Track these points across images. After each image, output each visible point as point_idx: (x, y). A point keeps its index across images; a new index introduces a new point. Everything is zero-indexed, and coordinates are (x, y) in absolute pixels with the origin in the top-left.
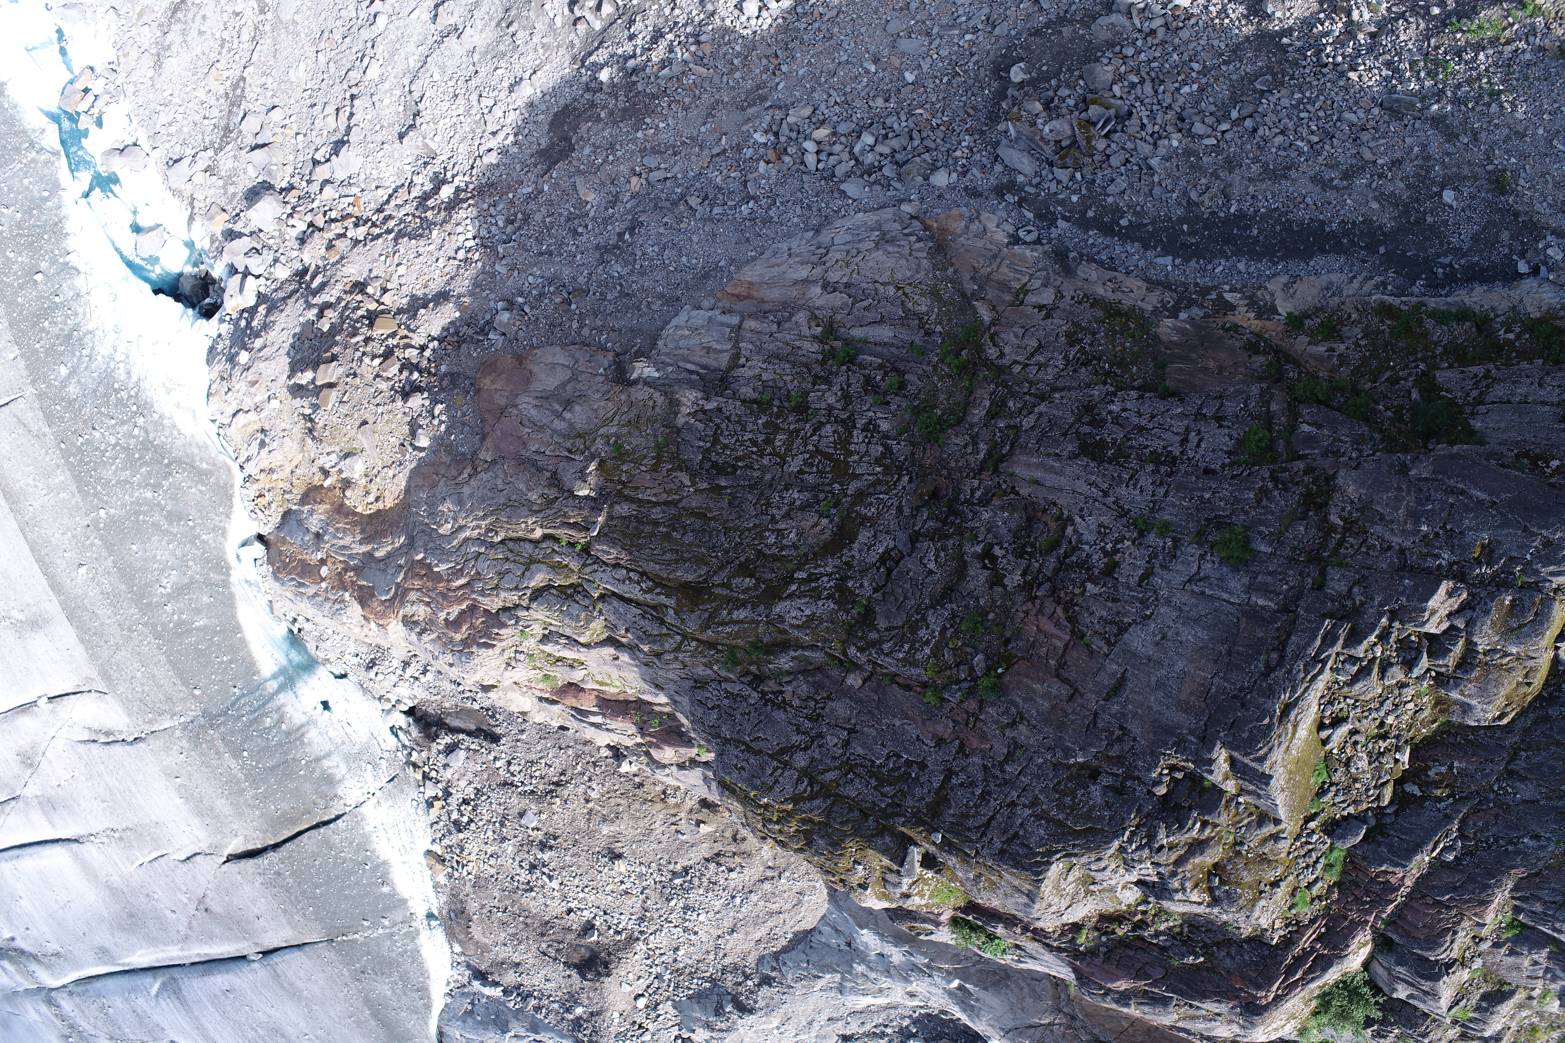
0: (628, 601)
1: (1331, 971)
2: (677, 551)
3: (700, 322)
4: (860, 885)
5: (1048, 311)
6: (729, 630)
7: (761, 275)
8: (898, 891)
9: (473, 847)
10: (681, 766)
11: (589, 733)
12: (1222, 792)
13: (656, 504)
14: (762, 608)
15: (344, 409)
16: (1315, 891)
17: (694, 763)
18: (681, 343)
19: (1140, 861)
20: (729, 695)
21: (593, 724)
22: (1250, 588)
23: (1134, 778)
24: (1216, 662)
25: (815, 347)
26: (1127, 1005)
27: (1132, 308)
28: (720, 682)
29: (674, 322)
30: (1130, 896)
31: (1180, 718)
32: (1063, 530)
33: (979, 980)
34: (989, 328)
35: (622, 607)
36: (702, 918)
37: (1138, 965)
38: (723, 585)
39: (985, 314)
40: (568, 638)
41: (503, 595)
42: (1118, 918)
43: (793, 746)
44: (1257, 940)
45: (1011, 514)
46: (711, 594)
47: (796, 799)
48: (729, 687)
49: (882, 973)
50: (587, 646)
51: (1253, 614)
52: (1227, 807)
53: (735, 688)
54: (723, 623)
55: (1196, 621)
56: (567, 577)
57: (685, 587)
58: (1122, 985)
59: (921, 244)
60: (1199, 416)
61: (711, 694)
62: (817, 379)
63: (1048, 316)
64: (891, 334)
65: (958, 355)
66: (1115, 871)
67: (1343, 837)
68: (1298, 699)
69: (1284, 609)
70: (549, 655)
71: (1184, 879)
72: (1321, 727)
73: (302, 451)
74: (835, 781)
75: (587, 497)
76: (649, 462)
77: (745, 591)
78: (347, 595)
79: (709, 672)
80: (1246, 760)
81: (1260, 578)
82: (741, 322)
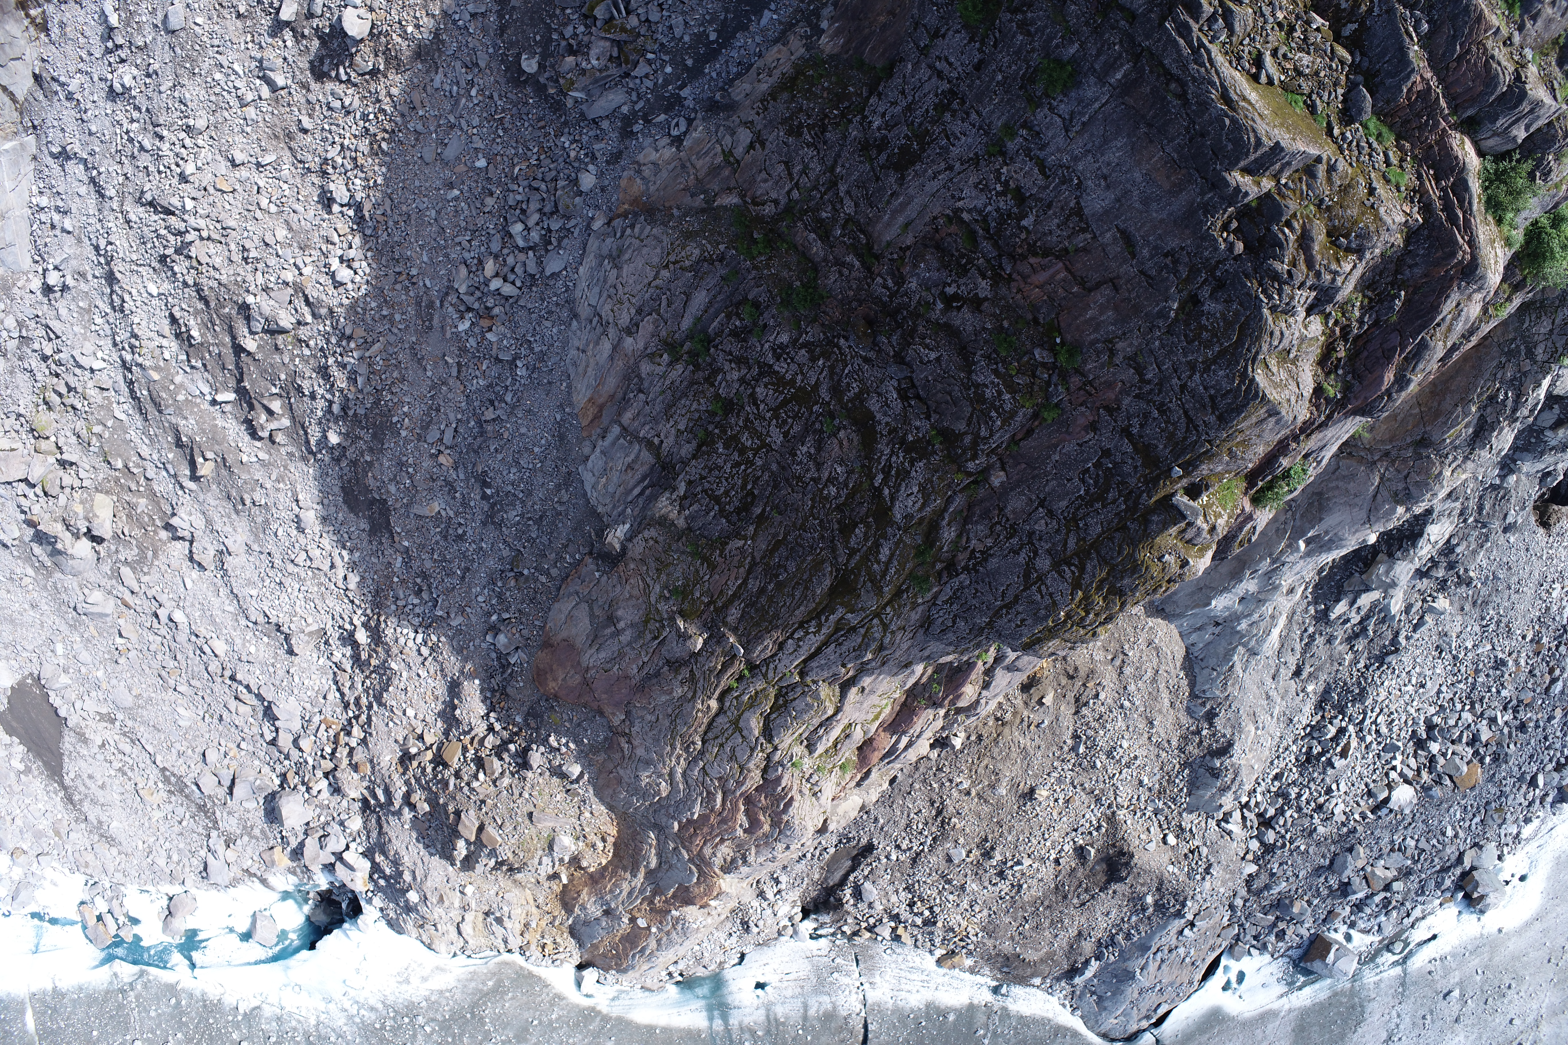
0: (818, 651)
1: (1470, 184)
2: (798, 583)
3: (601, 463)
4: (1182, 567)
5: (758, 141)
6: (893, 571)
7: (588, 387)
8: (1205, 534)
9: (955, 919)
10: (986, 686)
11: (912, 755)
12: (1268, 194)
13: (745, 582)
14: (889, 530)
15: (508, 828)
16: (1394, 161)
17: (989, 672)
18: (611, 489)
19: (1292, 298)
20: (950, 601)
21: (906, 748)
22: (1102, 80)
23: (1216, 267)
24: (1151, 141)
25: (680, 368)
26: (1409, 381)
27: (795, 65)
28: (934, 604)
29: (588, 488)
30: (1316, 327)
31: (1184, 197)
32: (962, 221)
33: (1310, 522)
34: (745, 202)
35: (821, 660)
36: (1125, 744)
37: (1379, 353)
38: (850, 556)
39: (731, 200)
40: (821, 725)
41: (751, 765)
42: (1329, 349)
43: (1027, 564)
44: (1412, 234)
45: (924, 260)
46: (852, 571)
47: (1076, 585)
48: (943, 597)
49: (1258, 607)
50: (838, 710)
51: (1126, 88)
52: (1284, 197)
53: (948, 592)
54: (884, 573)
55: (1106, 141)
56: (767, 697)
57: (833, 592)
58: (1389, 376)
59: (638, 226)
60: (924, 51)
61: (941, 617)
62: (709, 380)
63: (763, 144)
64: (704, 293)
65: (755, 242)
66: (1289, 326)
67: (1360, 111)
68: (1222, 84)
69: (1136, 58)
70: (827, 751)
71: (1327, 268)
72: (1255, 78)
73: (524, 887)
74: (1079, 540)
75: (705, 642)
76: (704, 569)
77: (866, 539)
78: (674, 912)
79: (920, 609)
80: (1252, 157)
81: (1097, 67)
82: (621, 425)
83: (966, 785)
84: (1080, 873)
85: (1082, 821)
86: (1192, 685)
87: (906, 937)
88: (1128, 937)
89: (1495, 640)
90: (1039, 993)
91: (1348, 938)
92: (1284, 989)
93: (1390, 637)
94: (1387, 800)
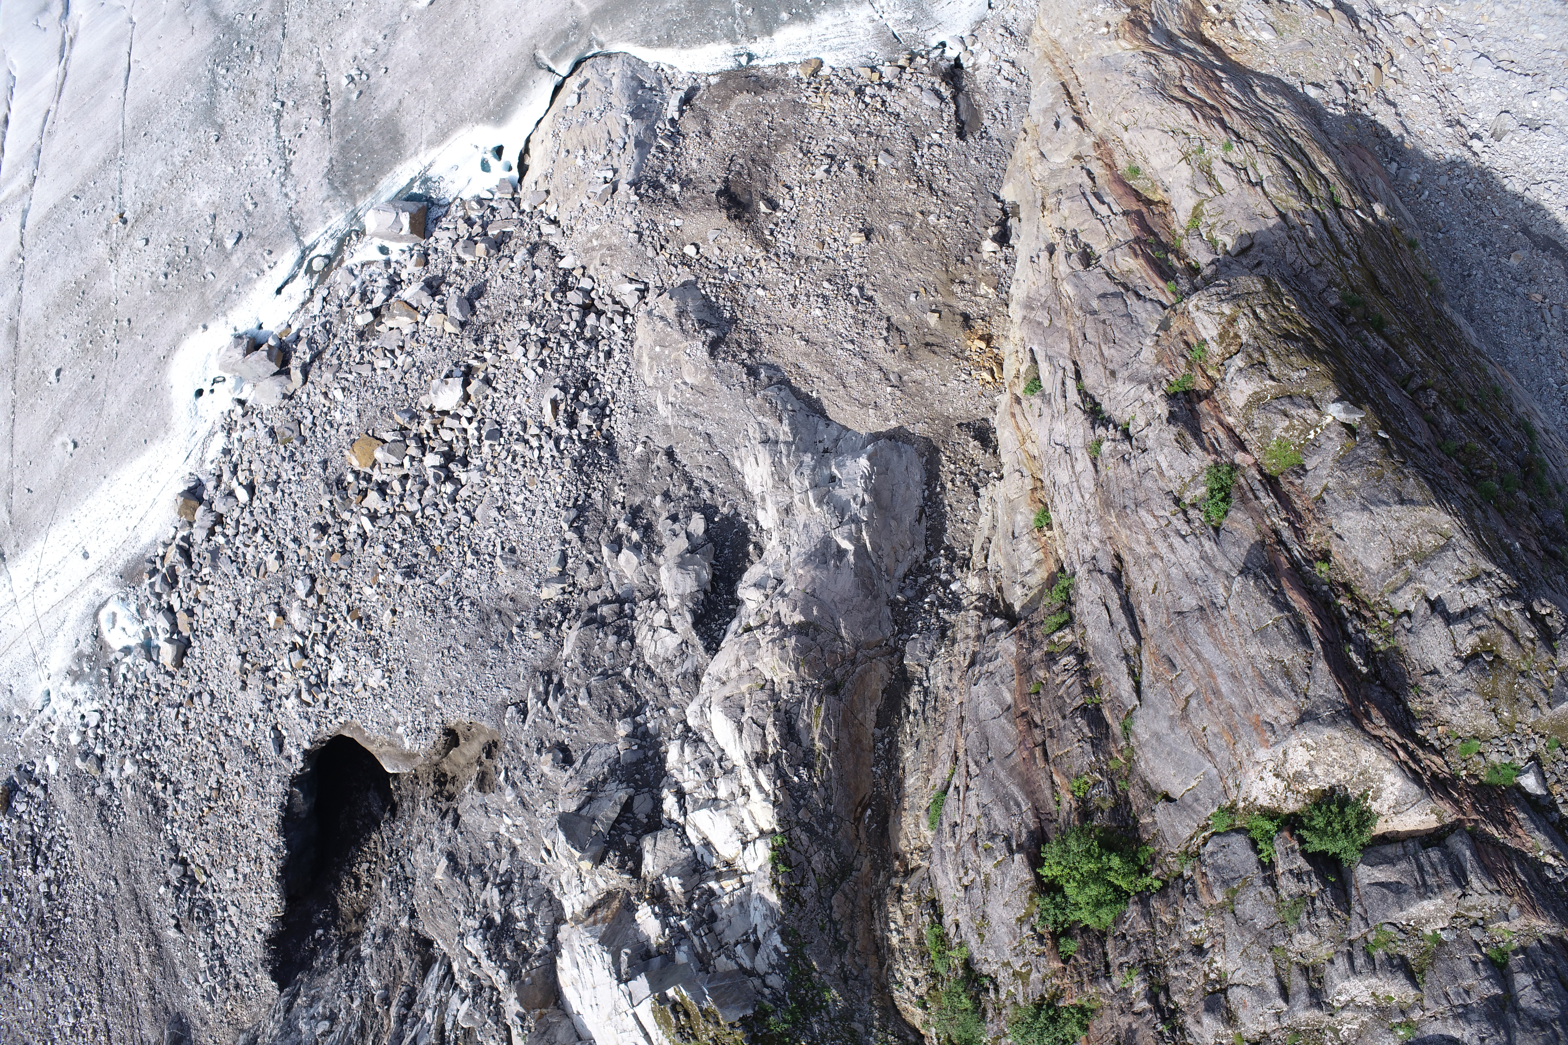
15: (1317, 29)
44: (1413, 716)
83: (932, 219)
84: (759, 187)
85: (792, 232)
86: (795, 392)
87: (865, 73)
88: (661, 149)
89: (437, 592)
90: (704, 70)
91: (383, 250)
92: (430, 174)
93: (586, 534)
94: (466, 384)
